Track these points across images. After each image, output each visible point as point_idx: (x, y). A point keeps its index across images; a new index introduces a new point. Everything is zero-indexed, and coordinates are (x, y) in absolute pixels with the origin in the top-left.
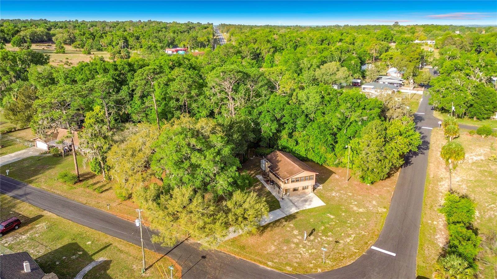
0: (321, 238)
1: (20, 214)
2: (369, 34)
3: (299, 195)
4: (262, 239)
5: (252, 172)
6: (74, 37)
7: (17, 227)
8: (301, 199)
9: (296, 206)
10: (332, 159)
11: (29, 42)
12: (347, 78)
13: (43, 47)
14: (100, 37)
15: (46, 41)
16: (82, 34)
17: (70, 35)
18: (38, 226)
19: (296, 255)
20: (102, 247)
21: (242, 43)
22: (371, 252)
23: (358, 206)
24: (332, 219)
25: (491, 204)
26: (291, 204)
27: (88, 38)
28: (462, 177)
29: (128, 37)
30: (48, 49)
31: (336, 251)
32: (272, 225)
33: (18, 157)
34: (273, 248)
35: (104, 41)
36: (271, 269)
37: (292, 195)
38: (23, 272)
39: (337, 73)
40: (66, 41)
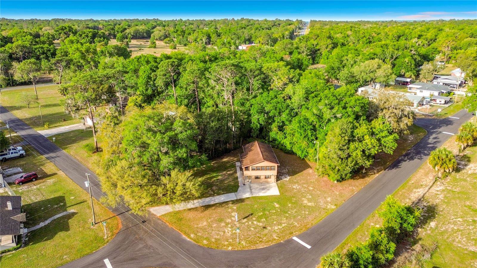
0: (252, 223)
1: (43, 171)
2: (463, 29)
3: (261, 184)
4: (202, 215)
5: (235, 159)
6: (169, 34)
7: (34, 180)
8: (261, 187)
9: (251, 192)
10: (312, 155)
11: (129, 38)
12: (388, 76)
13: (141, 43)
14: (188, 34)
15: (146, 38)
16: (176, 31)
17: (166, 32)
18: (49, 181)
19: (219, 232)
20: (79, 202)
21: (302, 39)
22: (290, 241)
23: (309, 200)
24: (275, 208)
25: (459, 218)
26: (249, 190)
27: (179, 35)
28: (446, 187)
29: (211, 34)
30: (145, 44)
31: (258, 235)
32: (218, 205)
33: (70, 129)
34: (205, 223)
35: (191, 38)
36: (190, 240)
37: (254, 183)
38: (6, 209)
39: (377, 70)
40: (161, 37)
